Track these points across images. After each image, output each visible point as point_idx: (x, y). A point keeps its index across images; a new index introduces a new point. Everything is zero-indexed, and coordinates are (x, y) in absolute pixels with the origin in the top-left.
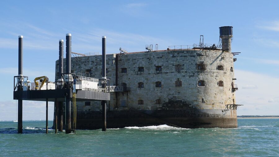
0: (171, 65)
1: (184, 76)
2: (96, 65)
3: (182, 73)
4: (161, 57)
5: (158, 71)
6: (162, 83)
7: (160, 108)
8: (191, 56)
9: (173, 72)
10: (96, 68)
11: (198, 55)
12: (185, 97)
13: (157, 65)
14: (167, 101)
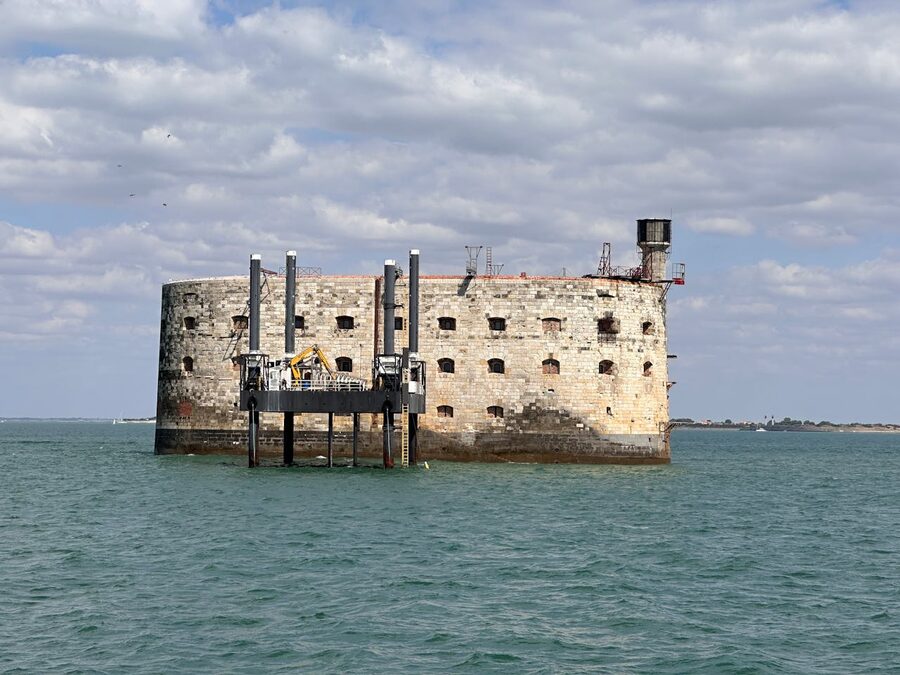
0: (534, 319)
1: (566, 348)
2: (318, 306)
3: (562, 341)
4: (505, 296)
5: (496, 333)
6: (507, 364)
7: (497, 428)
8: (584, 297)
9: (538, 337)
10: (321, 314)
11: (600, 296)
12: (568, 402)
13: (492, 316)
14: (520, 410)
